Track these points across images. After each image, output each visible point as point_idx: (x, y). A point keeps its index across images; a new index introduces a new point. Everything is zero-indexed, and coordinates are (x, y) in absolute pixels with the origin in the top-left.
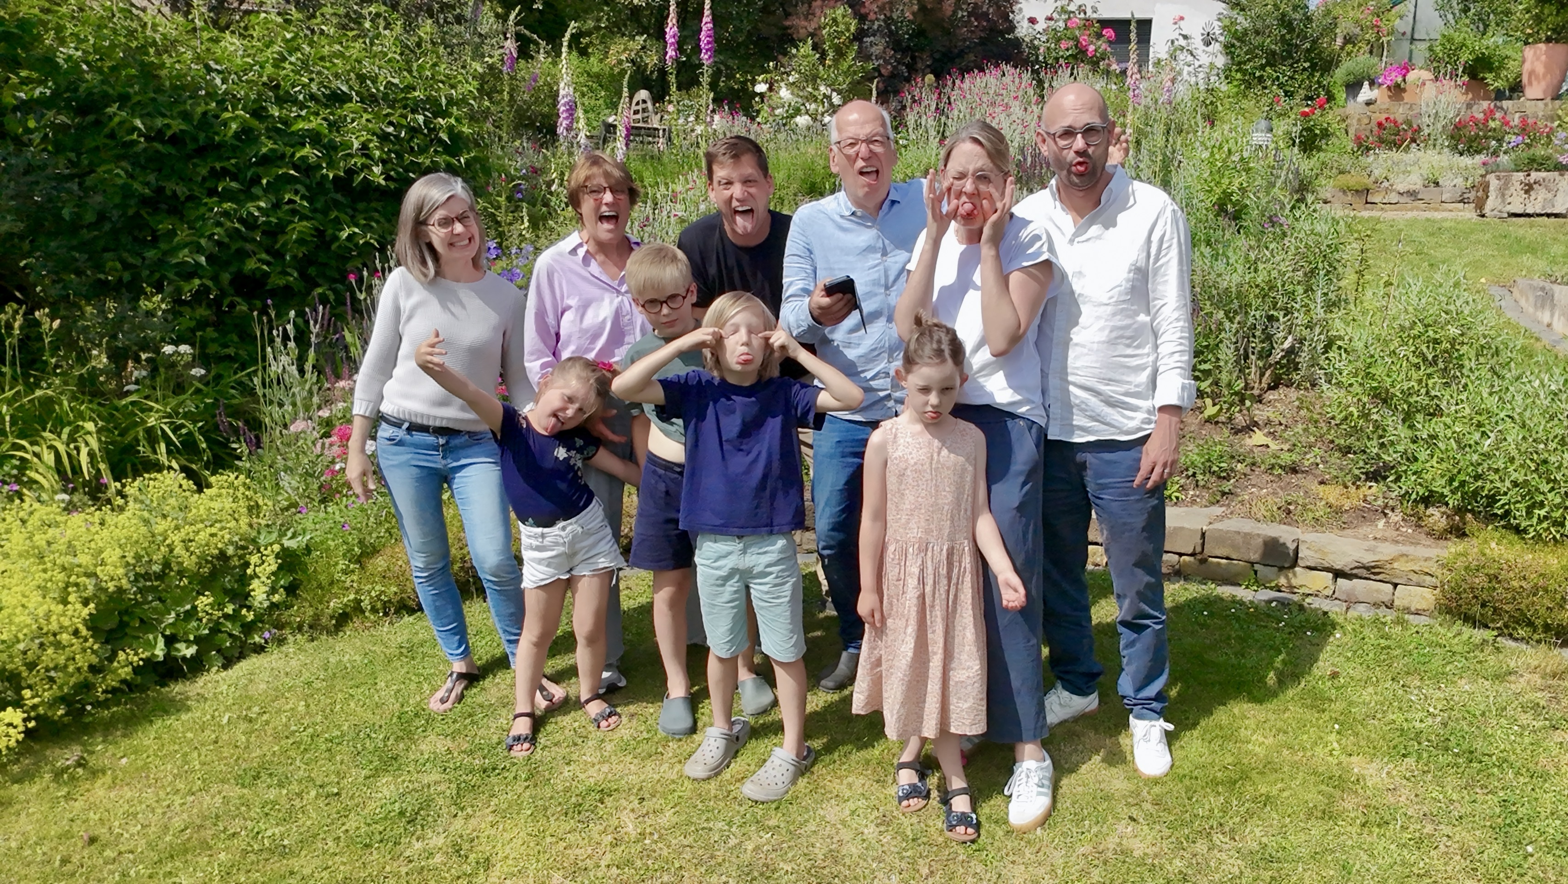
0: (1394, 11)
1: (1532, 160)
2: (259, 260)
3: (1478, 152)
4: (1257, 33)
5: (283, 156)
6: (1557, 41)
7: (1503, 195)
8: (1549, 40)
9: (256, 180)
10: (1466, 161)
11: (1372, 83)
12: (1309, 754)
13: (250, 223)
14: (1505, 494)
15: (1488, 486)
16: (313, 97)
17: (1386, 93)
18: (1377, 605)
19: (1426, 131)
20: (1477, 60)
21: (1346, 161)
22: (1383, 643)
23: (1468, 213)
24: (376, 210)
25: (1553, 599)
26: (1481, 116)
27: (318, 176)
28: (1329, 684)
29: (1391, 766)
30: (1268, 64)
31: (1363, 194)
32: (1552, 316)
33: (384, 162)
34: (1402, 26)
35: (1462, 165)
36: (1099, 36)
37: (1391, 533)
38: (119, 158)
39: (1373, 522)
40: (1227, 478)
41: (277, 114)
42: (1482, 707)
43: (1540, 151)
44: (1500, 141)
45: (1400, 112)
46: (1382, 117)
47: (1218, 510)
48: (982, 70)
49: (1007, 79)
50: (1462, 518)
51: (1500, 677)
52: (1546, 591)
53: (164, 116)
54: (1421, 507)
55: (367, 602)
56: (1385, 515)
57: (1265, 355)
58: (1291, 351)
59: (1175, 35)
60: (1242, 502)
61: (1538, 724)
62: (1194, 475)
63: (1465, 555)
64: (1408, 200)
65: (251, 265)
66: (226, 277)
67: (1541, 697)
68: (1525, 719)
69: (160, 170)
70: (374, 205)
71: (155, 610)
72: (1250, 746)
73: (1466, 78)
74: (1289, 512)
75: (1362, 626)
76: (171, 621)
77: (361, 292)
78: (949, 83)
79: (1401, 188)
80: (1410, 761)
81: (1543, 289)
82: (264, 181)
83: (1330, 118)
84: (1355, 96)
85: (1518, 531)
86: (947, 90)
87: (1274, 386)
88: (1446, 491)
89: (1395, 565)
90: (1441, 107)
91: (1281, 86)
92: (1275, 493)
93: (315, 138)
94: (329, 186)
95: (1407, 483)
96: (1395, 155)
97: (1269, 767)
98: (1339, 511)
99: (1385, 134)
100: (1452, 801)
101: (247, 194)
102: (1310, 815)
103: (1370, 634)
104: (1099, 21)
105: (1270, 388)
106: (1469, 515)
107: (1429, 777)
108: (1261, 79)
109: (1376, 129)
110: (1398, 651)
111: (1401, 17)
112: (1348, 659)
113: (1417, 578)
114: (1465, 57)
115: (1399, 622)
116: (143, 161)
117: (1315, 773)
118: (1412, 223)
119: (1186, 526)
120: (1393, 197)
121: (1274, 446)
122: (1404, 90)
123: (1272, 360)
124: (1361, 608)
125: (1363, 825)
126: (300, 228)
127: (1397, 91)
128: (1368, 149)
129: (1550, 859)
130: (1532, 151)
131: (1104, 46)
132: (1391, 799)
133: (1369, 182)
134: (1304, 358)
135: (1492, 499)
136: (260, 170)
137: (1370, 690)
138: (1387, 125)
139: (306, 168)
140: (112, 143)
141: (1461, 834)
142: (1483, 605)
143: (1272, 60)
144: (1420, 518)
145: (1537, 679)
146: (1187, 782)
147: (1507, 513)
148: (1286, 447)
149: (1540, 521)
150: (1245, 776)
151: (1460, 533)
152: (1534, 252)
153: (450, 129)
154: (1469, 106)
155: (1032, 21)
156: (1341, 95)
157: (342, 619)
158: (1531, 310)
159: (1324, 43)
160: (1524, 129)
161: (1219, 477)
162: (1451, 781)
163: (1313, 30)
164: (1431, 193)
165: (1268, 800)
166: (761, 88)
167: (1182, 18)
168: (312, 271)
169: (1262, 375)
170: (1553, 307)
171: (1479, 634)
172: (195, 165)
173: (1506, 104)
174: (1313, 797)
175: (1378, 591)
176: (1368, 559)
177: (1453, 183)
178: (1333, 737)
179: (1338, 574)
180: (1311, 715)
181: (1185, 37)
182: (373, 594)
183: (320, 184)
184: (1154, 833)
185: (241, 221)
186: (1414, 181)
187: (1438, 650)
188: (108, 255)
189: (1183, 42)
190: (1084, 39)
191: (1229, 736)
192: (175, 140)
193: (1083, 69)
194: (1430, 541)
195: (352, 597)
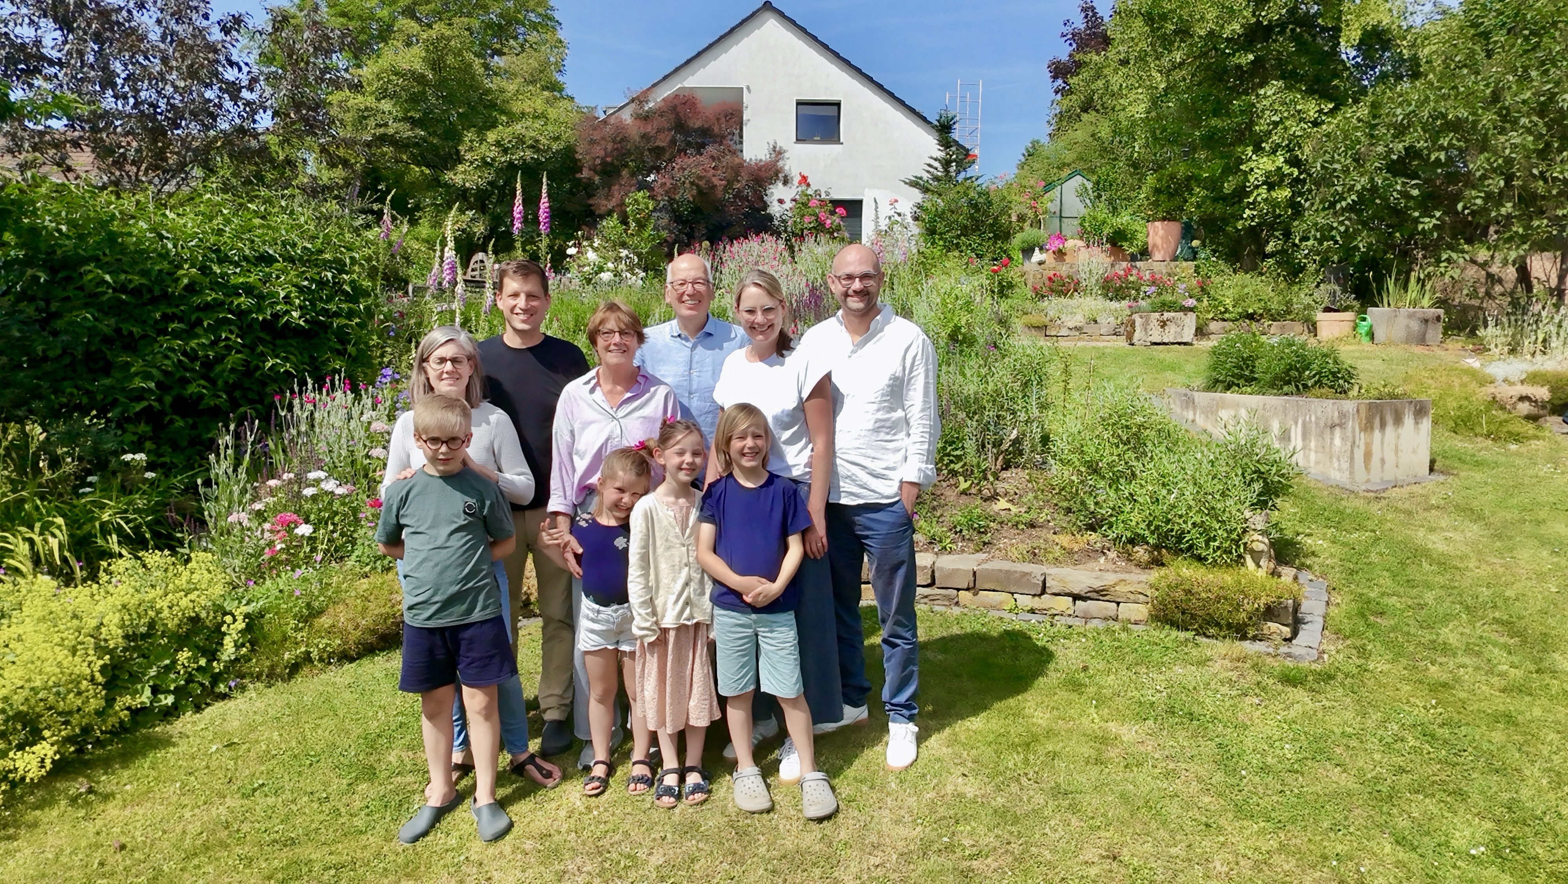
0: (1046, 196)
1: (1164, 304)
2: (199, 386)
3: (1124, 299)
4: (953, 212)
5: (222, 303)
6: (1169, 220)
7: (1146, 329)
8: (1164, 219)
9: (199, 322)
10: (1115, 305)
11: (1041, 249)
12: (1077, 722)
13: (193, 356)
14: (1189, 532)
15: (1176, 528)
16: (246, 258)
17: (1052, 256)
18: (1106, 619)
19: (1084, 284)
20: (1115, 233)
21: (1029, 305)
22: (1116, 644)
23: (1121, 342)
24: (292, 345)
25: (1231, 605)
26: (1122, 273)
27: (249, 318)
28: (1082, 675)
29: (1137, 727)
30: (962, 234)
31: (1042, 328)
32: (1195, 414)
33: (301, 308)
34: (1053, 207)
35: (1113, 308)
36: (833, 213)
37: (1110, 566)
38: (86, 306)
39: (1096, 559)
40: (985, 533)
41: (219, 271)
42: (1194, 684)
43: (1169, 298)
44: (1138, 290)
45: (1064, 270)
46: (1051, 274)
47: (982, 556)
48: (746, 238)
49: (767, 245)
50: (1159, 553)
51: (1203, 662)
52: (1226, 599)
53: (126, 272)
54: (1129, 546)
55: (316, 653)
56: (1104, 554)
57: (997, 444)
58: (1017, 442)
59: (892, 213)
60: (1000, 549)
61: (1234, 693)
62: (961, 531)
63: (1166, 577)
64: (1077, 333)
65: (192, 389)
66: (168, 399)
67: (1234, 675)
68: (1225, 690)
69: (119, 315)
70: (290, 341)
71: (140, 665)
72: (1035, 720)
73: (1108, 246)
74: (1035, 555)
75: (1098, 634)
76: (152, 674)
77: (283, 409)
78: (721, 247)
79: (1071, 324)
80: (1150, 722)
81: (1186, 395)
82: (205, 324)
83: (1012, 274)
84: (1029, 258)
85: (1200, 559)
86: (720, 252)
87: (1006, 467)
88: (1147, 533)
89: (1117, 588)
90: (1093, 267)
91: (973, 250)
92: (1023, 542)
93: (249, 290)
94: (257, 327)
95: (1119, 529)
96: (1063, 300)
97: (1049, 733)
98: (1071, 552)
99: (1054, 286)
100: (1183, 747)
101: (190, 333)
102: (1087, 763)
103: (1107, 640)
104: (831, 201)
105: (1003, 469)
106: (1164, 551)
107: (1165, 732)
108: (957, 246)
109: (1047, 282)
110: (1128, 650)
111: (1052, 201)
112: (1093, 657)
113: (1134, 597)
114: (1107, 231)
115: (1125, 629)
116: (106, 309)
117: (1084, 735)
118: (1084, 350)
119: (961, 567)
120: (1065, 332)
121: (1014, 509)
122: (1065, 254)
123: (1004, 447)
124: (1096, 621)
125: (1126, 767)
126: (234, 359)
127: (1060, 254)
128: (1043, 297)
129: (1257, 779)
130: (1162, 297)
131: (838, 221)
132: (1142, 749)
133: (1046, 320)
134: (1026, 446)
135: (1180, 538)
136: (201, 314)
137: (1112, 677)
138: (1055, 279)
139: (241, 314)
140: (81, 294)
141: (1193, 767)
142: (1183, 613)
143: (965, 231)
144: (1130, 555)
145: (1227, 662)
146: (993, 746)
147: (1191, 547)
148: (1023, 510)
149: (1215, 552)
150: (1035, 739)
151: (1158, 563)
152: (1173, 369)
153: (352, 282)
154: (1113, 265)
155: (781, 201)
156: (1018, 256)
157: (294, 668)
158: (1179, 411)
159: (1003, 220)
160: (1153, 282)
161: (979, 532)
162: (1181, 735)
163: (995, 210)
164: (1091, 329)
165: (1055, 755)
166: (571, 251)
167: (896, 201)
168: (237, 394)
169: (997, 459)
170: (1195, 408)
171: (1182, 635)
172: (149, 311)
173: (1138, 264)
174: (1086, 750)
175: (1106, 608)
176: (1097, 584)
177: (1107, 321)
178: (1093, 710)
179: (1076, 597)
180: (1074, 696)
181: (899, 215)
182: (321, 646)
183: (250, 326)
184: (978, 781)
185: (185, 353)
186: (1078, 320)
187: (1155, 647)
188: (66, 383)
189: (897, 217)
190: (823, 215)
191: (1018, 714)
192: (136, 292)
193: (823, 238)
194: (1138, 570)
195: (303, 649)
